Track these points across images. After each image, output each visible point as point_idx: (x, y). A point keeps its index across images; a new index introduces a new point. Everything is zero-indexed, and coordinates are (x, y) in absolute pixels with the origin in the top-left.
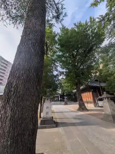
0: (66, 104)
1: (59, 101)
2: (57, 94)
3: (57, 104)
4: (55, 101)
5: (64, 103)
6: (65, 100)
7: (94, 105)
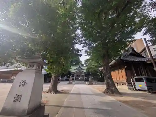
0: (91, 84)
1: (83, 80)
2: (81, 73)
3: (81, 84)
4: (79, 80)
5: (88, 83)
6: (90, 79)
7: (129, 87)
